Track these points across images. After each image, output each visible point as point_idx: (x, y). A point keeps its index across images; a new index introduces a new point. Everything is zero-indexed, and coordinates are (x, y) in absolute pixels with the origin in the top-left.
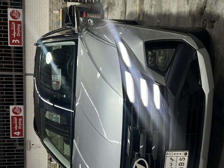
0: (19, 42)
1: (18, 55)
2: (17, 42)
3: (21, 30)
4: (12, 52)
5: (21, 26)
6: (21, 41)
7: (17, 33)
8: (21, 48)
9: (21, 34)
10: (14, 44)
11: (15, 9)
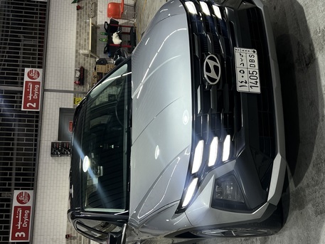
0: (24, 236)
2: (22, 235)
3: (29, 218)
5: (29, 212)
6: (27, 235)
7: (23, 223)
9: (28, 224)
10: (18, 238)
11: (24, 191)
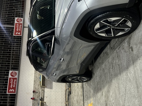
1: (11, 100)
3: (16, 83)
4: (8, 97)
6: (15, 90)
7: (13, 85)
8: (15, 95)
9: (16, 86)
